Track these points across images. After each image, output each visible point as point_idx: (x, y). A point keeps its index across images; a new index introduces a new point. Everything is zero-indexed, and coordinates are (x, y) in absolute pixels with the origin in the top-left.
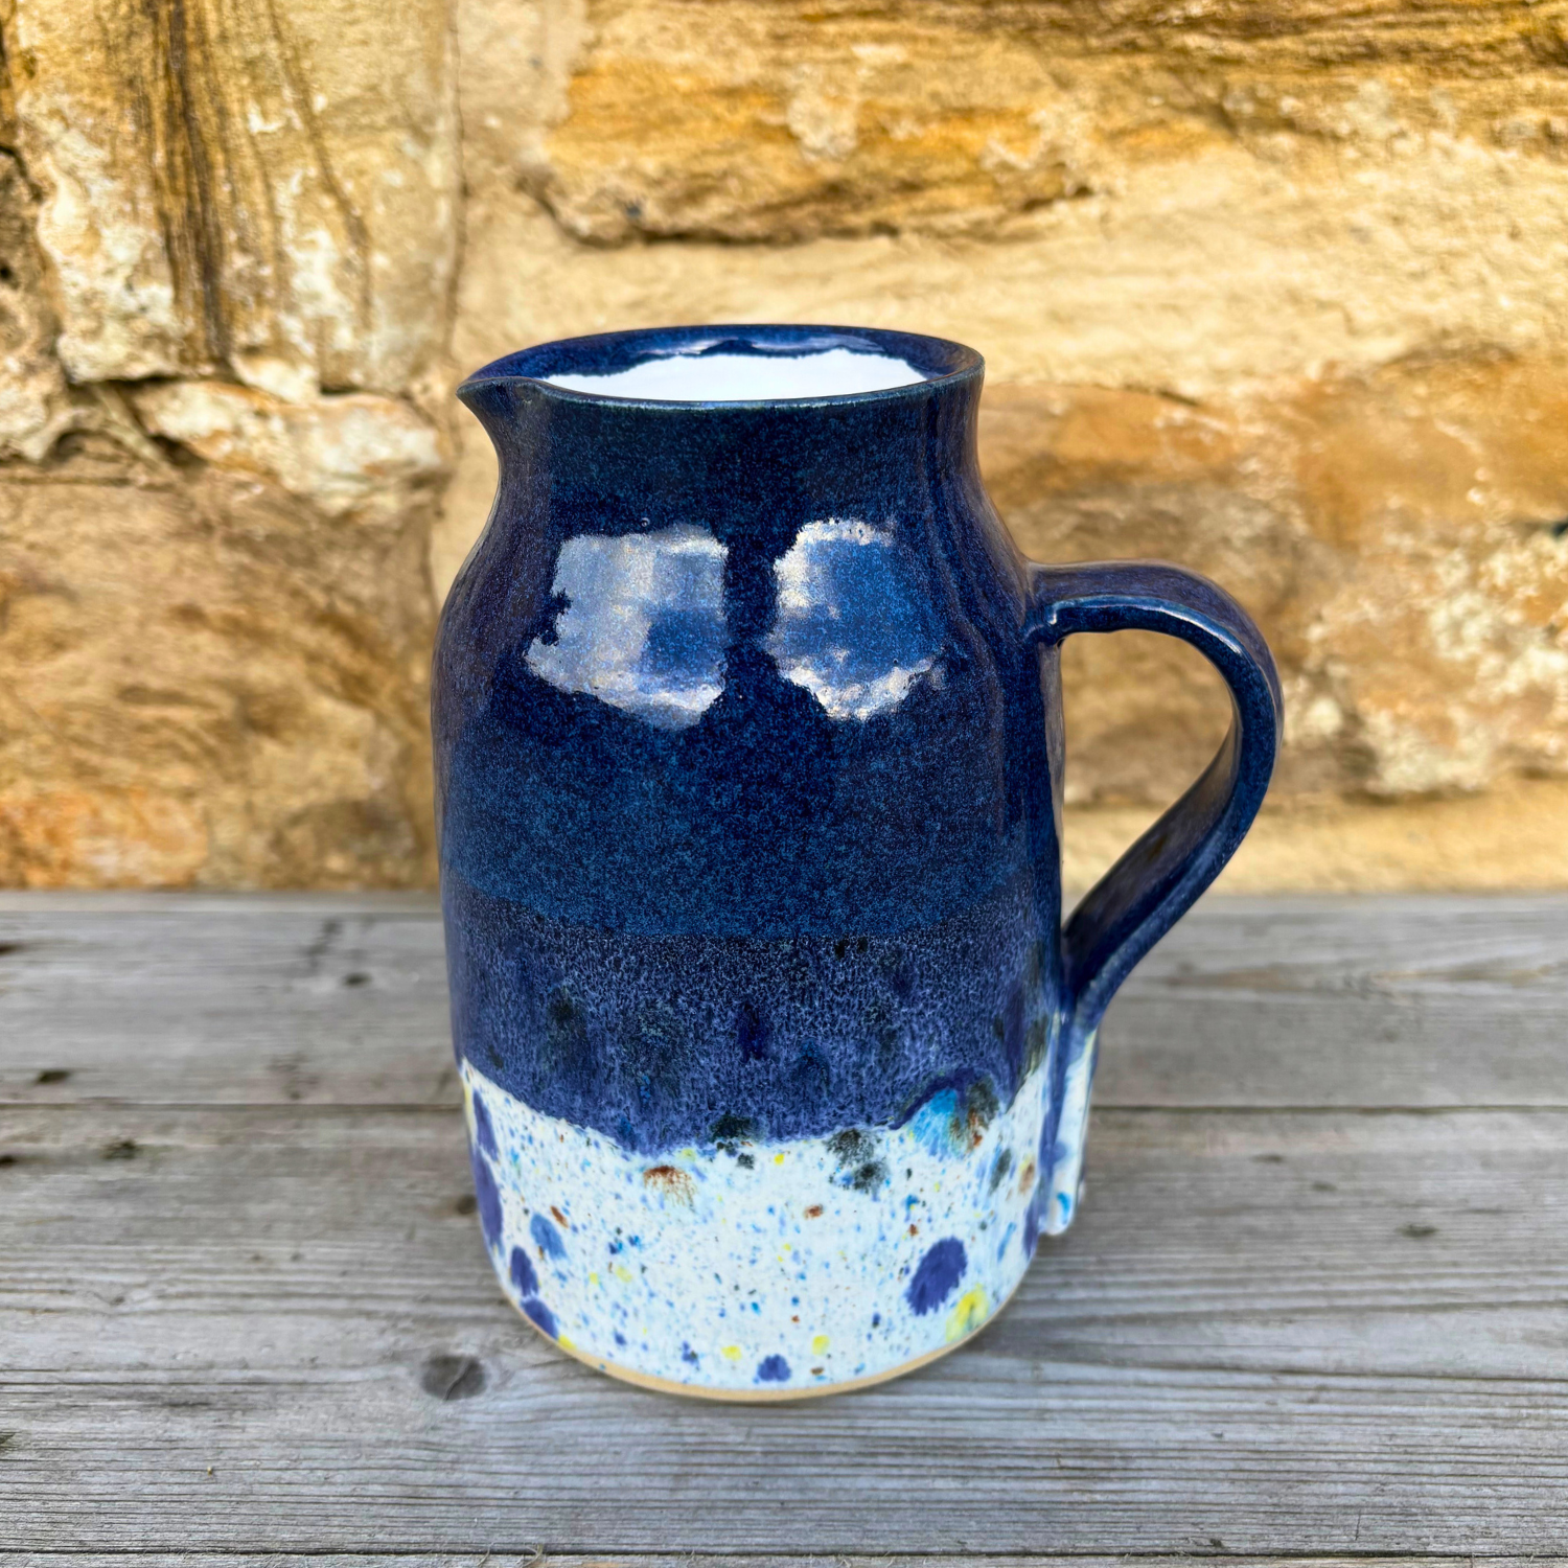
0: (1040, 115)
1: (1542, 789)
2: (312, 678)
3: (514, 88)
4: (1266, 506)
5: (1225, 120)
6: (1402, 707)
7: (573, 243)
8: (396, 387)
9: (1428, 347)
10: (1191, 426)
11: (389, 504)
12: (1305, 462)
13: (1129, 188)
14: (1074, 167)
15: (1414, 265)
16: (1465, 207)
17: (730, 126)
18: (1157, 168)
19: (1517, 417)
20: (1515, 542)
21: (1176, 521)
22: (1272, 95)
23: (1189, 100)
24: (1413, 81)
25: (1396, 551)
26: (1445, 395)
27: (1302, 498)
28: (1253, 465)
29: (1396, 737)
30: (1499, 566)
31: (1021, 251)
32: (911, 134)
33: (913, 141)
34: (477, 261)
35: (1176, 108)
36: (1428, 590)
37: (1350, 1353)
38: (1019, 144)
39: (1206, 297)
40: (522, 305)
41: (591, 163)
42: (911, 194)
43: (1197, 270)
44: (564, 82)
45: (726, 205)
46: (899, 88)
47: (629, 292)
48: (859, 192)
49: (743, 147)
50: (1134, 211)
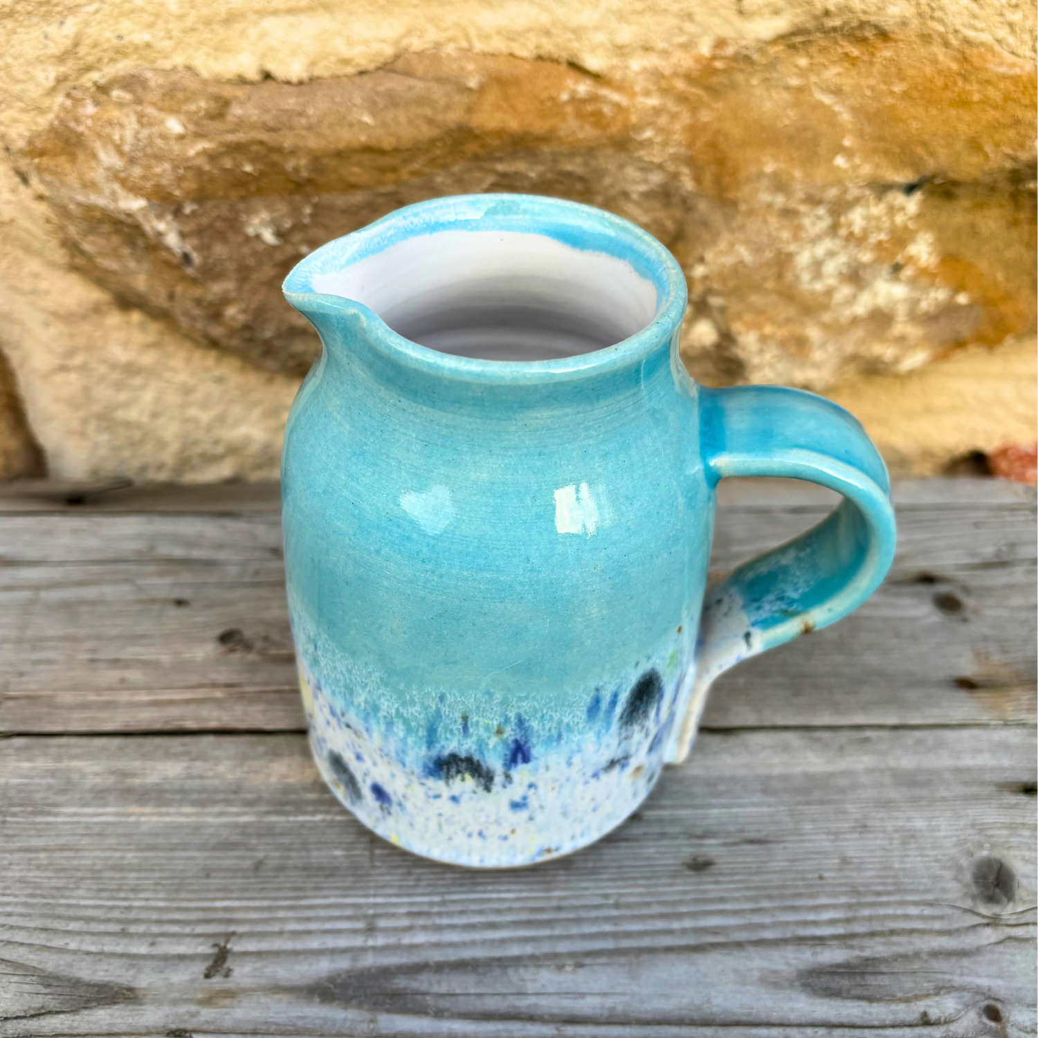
4: (660, 167)
9: (811, 24)
10: (593, 98)
12: (694, 130)
20: (872, 198)
21: (581, 179)
25: (769, 206)
26: (824, 66)
27: (690, 161)
28: (648, 134)
30: (857, 218)
36: (796, 237)
37: (623, 999)
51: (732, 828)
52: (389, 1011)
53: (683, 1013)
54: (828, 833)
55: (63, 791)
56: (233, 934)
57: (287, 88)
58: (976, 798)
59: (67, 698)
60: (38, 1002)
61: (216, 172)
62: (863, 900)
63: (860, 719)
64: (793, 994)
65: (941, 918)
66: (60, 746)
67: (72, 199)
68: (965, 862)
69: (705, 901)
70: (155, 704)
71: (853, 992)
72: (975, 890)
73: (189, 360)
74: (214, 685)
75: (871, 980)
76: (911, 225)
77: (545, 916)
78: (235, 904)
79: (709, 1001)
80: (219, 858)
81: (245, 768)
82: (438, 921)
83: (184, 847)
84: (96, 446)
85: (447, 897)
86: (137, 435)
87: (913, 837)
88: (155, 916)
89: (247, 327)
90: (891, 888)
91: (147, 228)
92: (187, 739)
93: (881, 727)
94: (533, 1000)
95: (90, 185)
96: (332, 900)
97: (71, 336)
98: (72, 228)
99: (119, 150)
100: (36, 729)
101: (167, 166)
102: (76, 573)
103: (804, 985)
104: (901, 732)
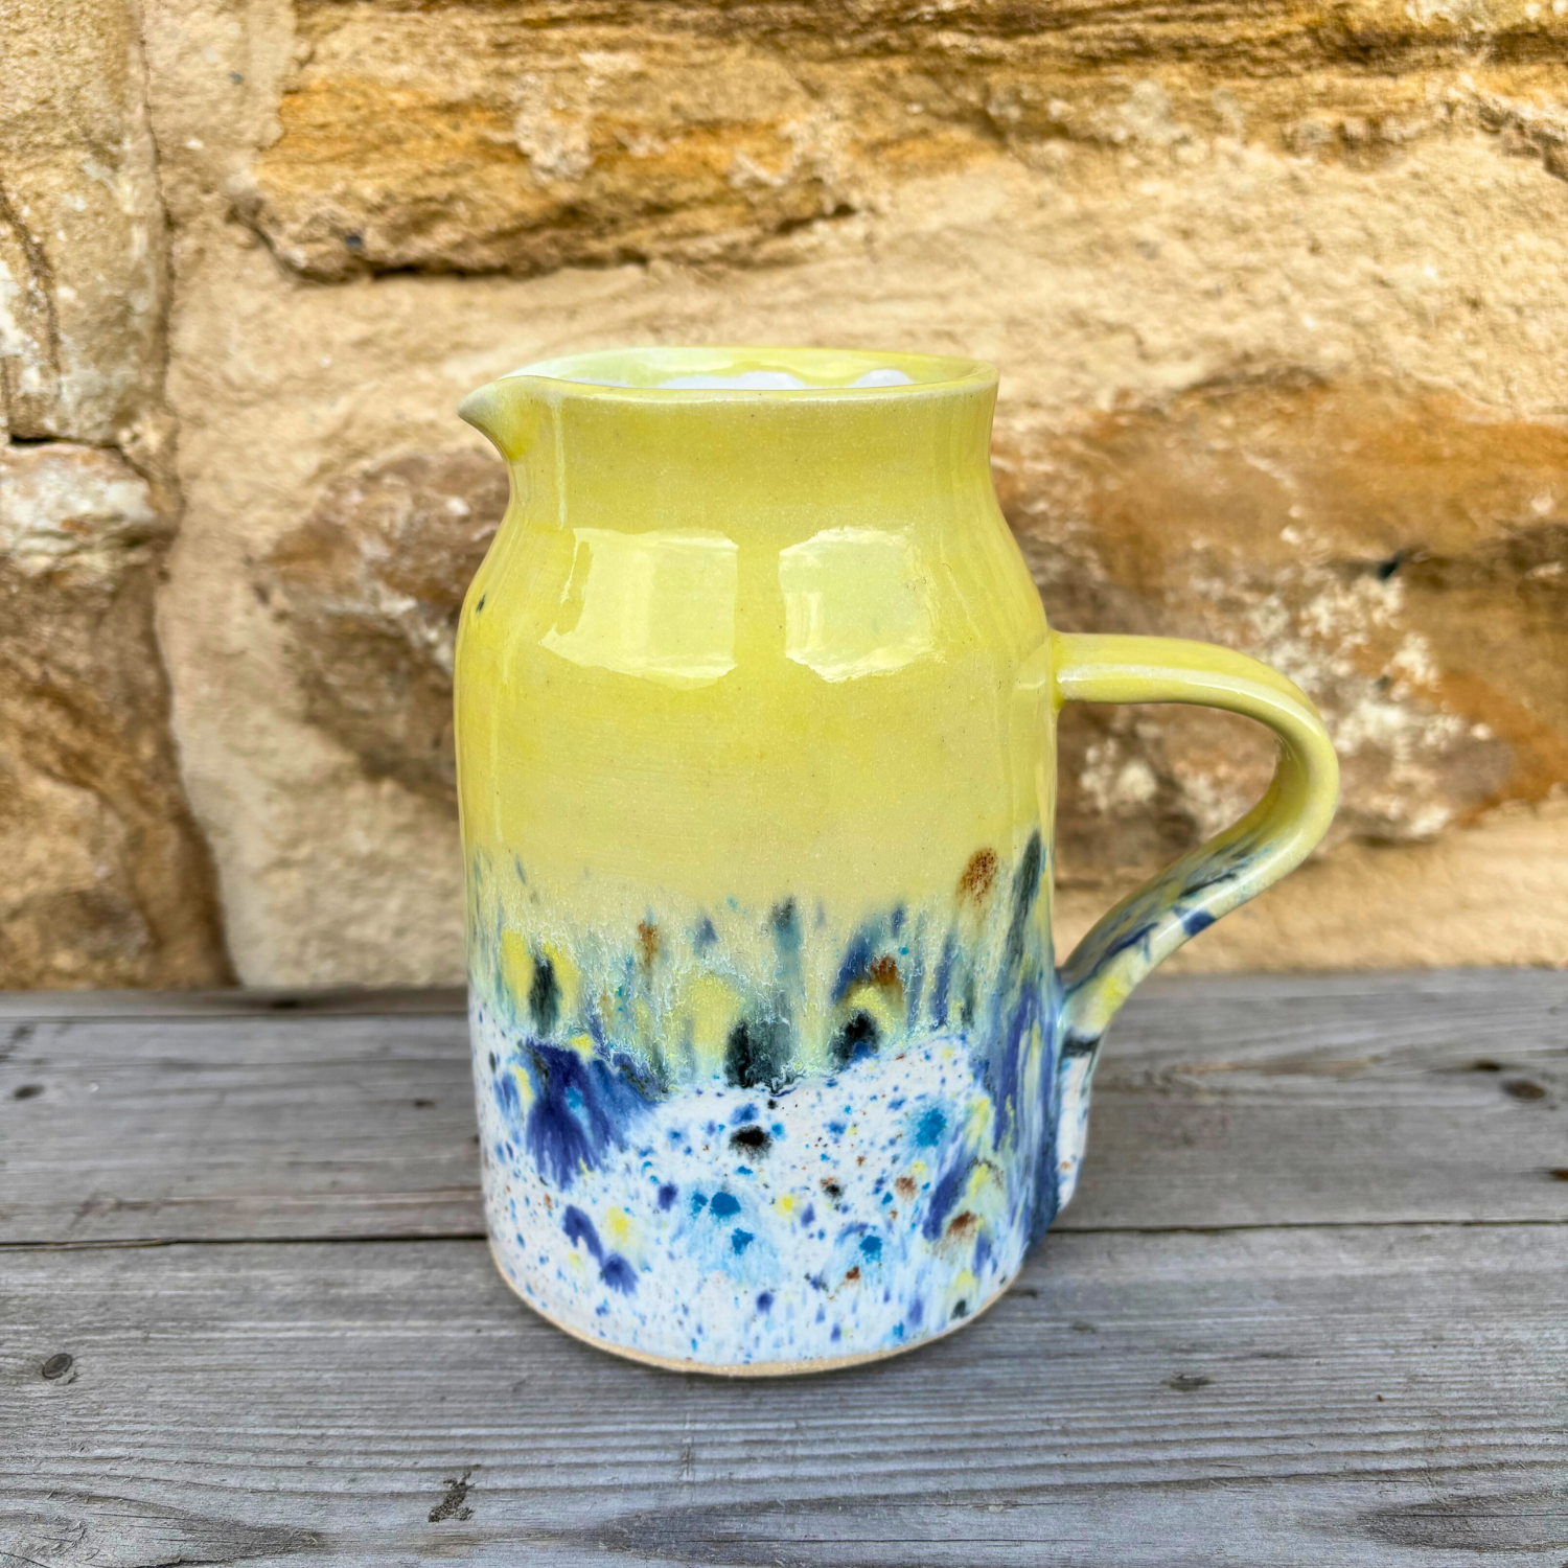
0: (791, 127)
1: (1389, 858)
2: (27, 756)
3: (214, 106)
4: (1059, 550)
5: (993, 129)
6: (1223, 770)
7: (294, 278)
8: (98, 436)
9: (1230, 372)
11: (98, 564)
12: (1098, 501)
13: (894, 205)
14: (829, 181)
15: (1208, 282)
16: (1259, 219)
17: (454, 143)
18: (923, 183)
19: (1331, 448)
20: (1338, 589)
22: (1038, 97)
23: (949, 106)
24: (1191, 80)
25: (1205, 596)
26: (1253, 425)
27: (1096, 542)
28: (1041, 506)
29: (1217, 803)
30: (1322, 612)
31: (782, 277)
32: (652, 150)
33: (656, 159)
34: (190, 298)
35: (938, 116)
37: (1082, 1546)
38: (770, 159)
39: (983, 322)
40: (241, 346)
41: (304, 188)
42: (658, 217)
43: (971, 292)
44: (273, 100)
45: (456, 231)
46: (636, 100)
47: (357, 330)
48: (600, 215)
49: (469, 168)
50: (899, 229)
51: (1232, 1340)
52: (713, 1562)
54: (1384, 1347)
55: (238, 1304)
56: (477, 1467)
59: (254, 1202)
60: (170, 1551)
62: (1450, 1426)
64: (1355, 1542)
66: (237, 1254)
67: (321, 611)
69: (1201, 1426)
70: (379, 1208)
71: (1451, 1539)
75: (1477, 1524)
76: (1394, 624)
77: (955, 1445)
78: (483, 1432)
79: (1220, 1551)
80: (462, 1378)
82: (790, 1451)
83: (410, 1365)
85: (803, 1423)
87: (1516, 1351)
88: (359, 1446)
90: (1494, 1412)
91: (414, 638)
92: (422, 1245)
93: (1445, 1223)
94: (942, 1547)
95: (346, 589)
96: (629, 1427)
97: (299, 815)
98: (317, 655)
99: (387, 538)
100: (204, 1236)
101: (445, 555)
102: (280, 1076)
103: (1372, 1530)
104: (1478, 1229)
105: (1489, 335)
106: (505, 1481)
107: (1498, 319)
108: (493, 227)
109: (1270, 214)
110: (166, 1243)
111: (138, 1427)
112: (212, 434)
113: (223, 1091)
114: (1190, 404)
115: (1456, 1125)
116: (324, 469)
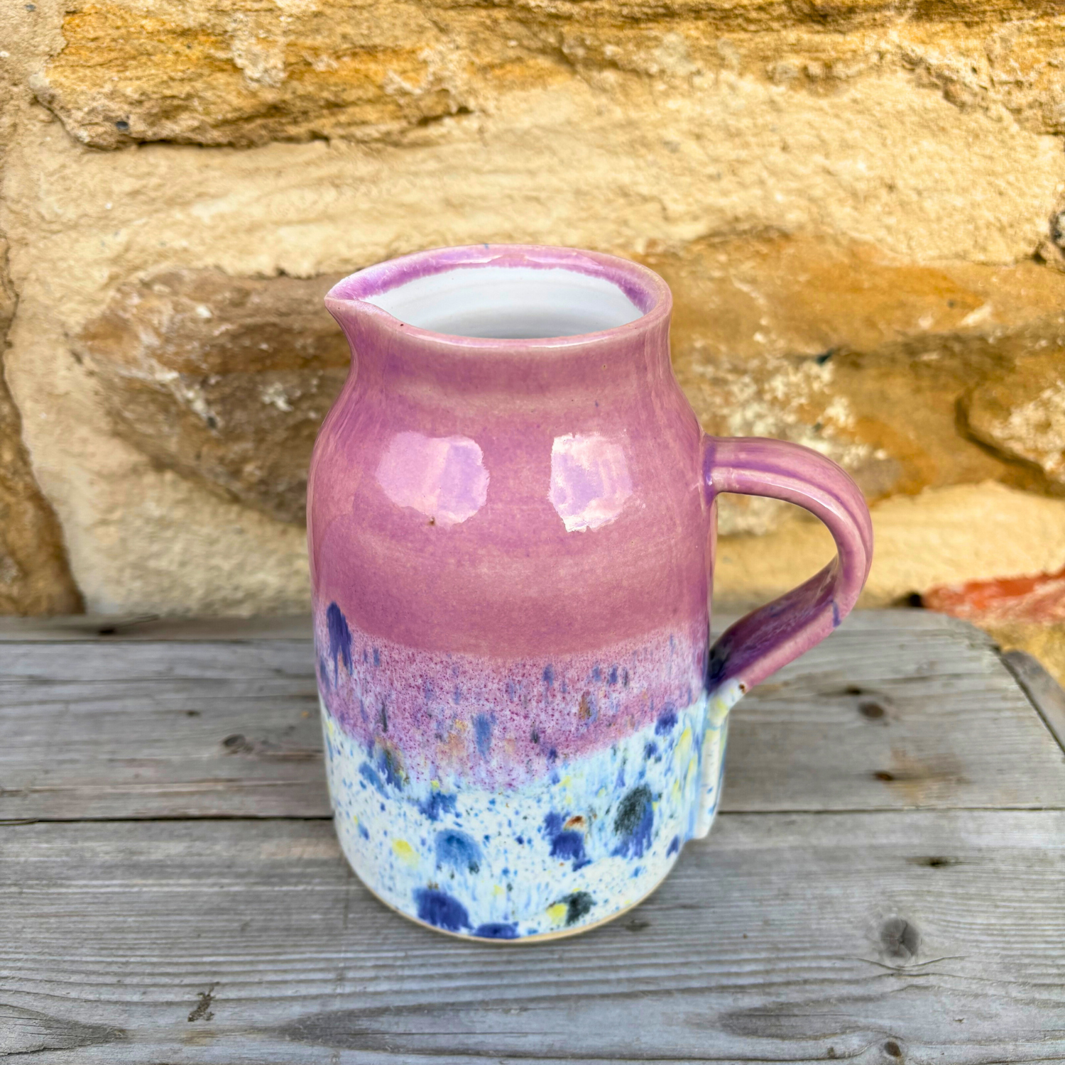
0: (425, 54)
3: (16, 29)
5: (566, 61)
7: (81, 148)
9: (725, 228)
13: (498, 108)
14: (453, 91)
15: (712, 170)
16: (748, 128)
17: (188, 58)
18: (520, 94)
19: (791, 278)
20: (790, 370)
22: (596, 43)
23: (535, 44)
24: (704, 32)
25: (702, 376)
26: (740, 261)
30: (778, 385)
31: (421, 154)
33: (332, 72)
34: (10, 158)
35: (529, 49)
36: (727, 402)
37: (561, 1037)
38: (412, 74)
39: (559, 191)
40: (48, 192)
41: (83, 87)
42: (336, 110)
43: (551, 170)
44: (58, 21)
45: (194, 118)
46: (317, 31)
47: (128, 184)
48: (295, 110)
49: (201, 75)
50: (501, 126)
51: (667, 895)
52: (350, 1047)
53: (614, 1049)
54: (753, 901)
55: (76, 867)
56: (218, 984)
57: (297, 281)
58: (888, 870)
59: (87, 790)
60: (38, 1041)
61: (236, 349)
62: (781, 955)
63: (786, 806)
64: (714, 1033)
65: (850, 969)
66: (76, 830)
67: (117, 374)
68: (874, 923)
69: (639, 956)
70: (164, 795)
71: (768, 1032)
72: (882, 946)
73: (214, 514)
74: (217, 780)
75: (784, 1021)
76: (827, 391)
77: (496, 969)
78: (221, 959)
79: (638, 1039)
80: (210, 921)
81: (239, 848)
82: (400, 972)
83: (179, 912)
84: (130, 591)
85: (410, 953)
86: (166, 583)
87: (829, 903)
88: (148, 970)
89: (262, 482)
90: (808, 945)
91: (178, 396)
92: (189, 824)
93: (806, 812)
94: (481, 1038)
95: (131, 362)
96: (307, 956)
97: (112, 493)
98: (117, 400)
99: (157, 332)
100: (56, 816)
101: (196, 344)
102: (103, 689)
103: (725, 1026)
104: (824, 816)
105: (899, 208)
106: (232, 994)
107: (905, 198)
108: (220, 117)
109: (755, 125)
110: (32, 822)
111: (17, 956)
112: (33, 251)
113: (67, 702)
114: (697, 248)
115: (825, 737)
116: (113, 278)
